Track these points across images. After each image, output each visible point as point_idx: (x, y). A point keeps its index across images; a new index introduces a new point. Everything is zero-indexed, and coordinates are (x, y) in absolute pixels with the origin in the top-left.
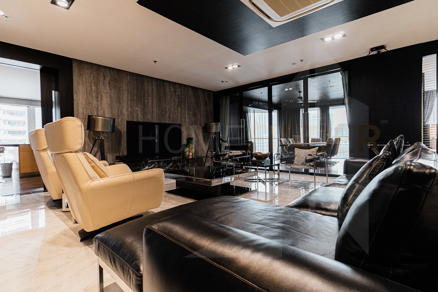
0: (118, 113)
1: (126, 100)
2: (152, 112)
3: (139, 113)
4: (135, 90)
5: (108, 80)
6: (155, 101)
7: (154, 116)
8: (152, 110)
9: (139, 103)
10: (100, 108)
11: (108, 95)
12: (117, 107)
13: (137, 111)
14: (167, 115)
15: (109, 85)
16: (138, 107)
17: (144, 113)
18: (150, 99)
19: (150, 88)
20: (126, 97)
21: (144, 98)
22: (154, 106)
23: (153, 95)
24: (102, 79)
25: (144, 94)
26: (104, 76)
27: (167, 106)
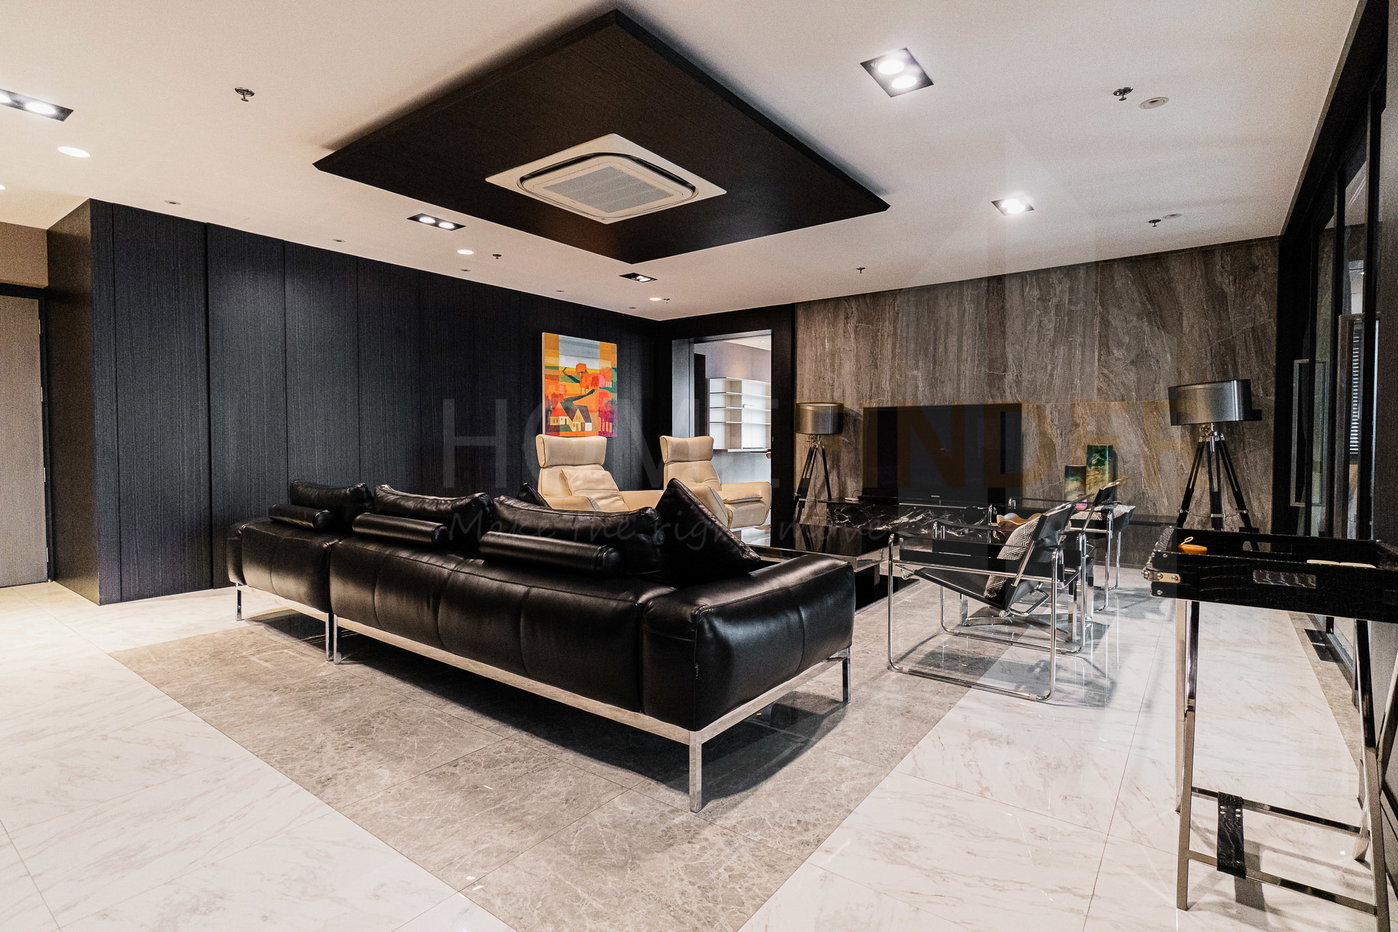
0: (871, 390)
1: (890, 357)
2: (959, 375)
3: (920, 385)
4: (912, 330)
5: (852, 323)
6: (967, 343)
7: (962, 386)
8: (959, 369)
9: (921, 357)
10: (836, 384)
11: (852, 354)
12: (868, 378)
13: (915, 378)
14: (1010, 377)
15: (856, 332)
16: (917, 368)
17: (934, 382)
18: (953, 340)
19: (955, 311)
20: (890, 351)
21: (935, 343)
22: (964, 356)
23: (961, 325)
24: (841, 325)
25: (935, 333)
26: (847, 318)
27: (1008, 349)
